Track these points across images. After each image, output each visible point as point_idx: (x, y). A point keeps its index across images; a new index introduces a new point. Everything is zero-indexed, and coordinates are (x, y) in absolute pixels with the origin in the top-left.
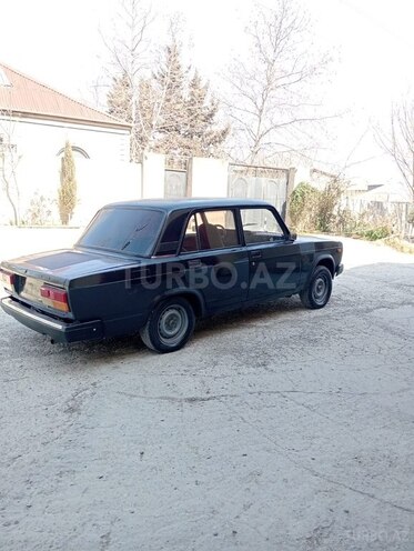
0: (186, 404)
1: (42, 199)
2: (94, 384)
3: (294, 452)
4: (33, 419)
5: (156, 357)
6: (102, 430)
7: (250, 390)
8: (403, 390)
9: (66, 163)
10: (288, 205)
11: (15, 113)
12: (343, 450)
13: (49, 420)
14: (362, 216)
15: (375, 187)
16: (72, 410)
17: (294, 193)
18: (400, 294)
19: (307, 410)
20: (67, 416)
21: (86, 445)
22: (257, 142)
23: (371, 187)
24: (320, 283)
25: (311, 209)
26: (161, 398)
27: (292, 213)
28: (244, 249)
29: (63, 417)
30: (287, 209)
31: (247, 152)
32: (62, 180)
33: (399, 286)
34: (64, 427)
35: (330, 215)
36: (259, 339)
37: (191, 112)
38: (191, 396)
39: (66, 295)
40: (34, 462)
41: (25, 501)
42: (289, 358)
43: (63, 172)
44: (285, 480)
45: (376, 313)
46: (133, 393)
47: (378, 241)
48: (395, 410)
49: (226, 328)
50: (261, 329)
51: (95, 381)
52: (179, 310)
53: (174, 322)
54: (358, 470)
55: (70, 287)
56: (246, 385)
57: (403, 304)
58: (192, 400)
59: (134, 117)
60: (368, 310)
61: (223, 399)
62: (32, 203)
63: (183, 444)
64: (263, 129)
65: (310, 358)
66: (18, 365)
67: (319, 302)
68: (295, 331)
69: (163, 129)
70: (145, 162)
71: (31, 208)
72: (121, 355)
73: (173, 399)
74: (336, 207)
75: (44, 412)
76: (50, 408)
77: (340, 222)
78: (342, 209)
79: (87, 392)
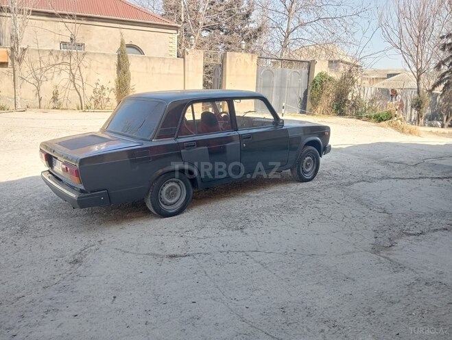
0: (166, 260)
1: (103, 88)
2: (100, 242)
3: (234, 301)
4: (44, 268)
5: (157, 220)
6: (91, 278)
7: (222, 249)
8: (348, 253)
9: (121, 59)
10: (309, 91)
11: (79, 17)
12: (274, 301)
13: (55, 269)
14: (372, 101)
15: (394, 75)
16: (76, 261)
17: (314, 82)
18: (384, 170)
19: (261, 267)
20: (70, 266)
21: (74, 290)
22: (287, 37)
23: (390, 76)
24: (309, 161)
25: (328, 95)
26: (148, 254)
27: (312, 99)
28: (236, 133)
29: (67, 267)
30: (308, 95)
31: (278, 46)
32: (118, 73)
33: (386, 163)
34: (65, 275)
35: (345, 100)
36: (248, 207)
37: (230, 13)
38: (172, 253)
39: (77, 171)
40: (32, 301)
41: (13, 332)
42: (265, 223)
43: (119, 66)
44: (217, 324)
45: (355, 186)
46: (127, 250)
47: (383, 123)
48: (334, 269)
49: (224, 197)
50: (252, 199)
51: (102, 238)
52: (178, 182)
53: (174, 193)
54: (279, 318)
55: (80, 164)
56: (220, 245)
57: (383, 178)
58: (172, 256)
59: (183, 19)
60: (350, 184)
61: (197, 256)
62: (95, 92)
63: (149, 292)
64: (292, 27)
65: (282, 223)
66: (48, 225)
67: (307, 176)
68: (278, 201)
69: (209, 28)
70: (186, 57)
71: (93, 95)
72: (131, 218)
73: (157, 255)
74: (350, 94)
75: (54, 263)
76: (60, 259)
77: (353, 106)
78: (355, 95)
79: (93, 248)
